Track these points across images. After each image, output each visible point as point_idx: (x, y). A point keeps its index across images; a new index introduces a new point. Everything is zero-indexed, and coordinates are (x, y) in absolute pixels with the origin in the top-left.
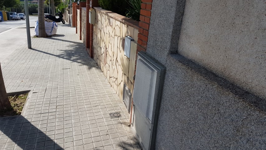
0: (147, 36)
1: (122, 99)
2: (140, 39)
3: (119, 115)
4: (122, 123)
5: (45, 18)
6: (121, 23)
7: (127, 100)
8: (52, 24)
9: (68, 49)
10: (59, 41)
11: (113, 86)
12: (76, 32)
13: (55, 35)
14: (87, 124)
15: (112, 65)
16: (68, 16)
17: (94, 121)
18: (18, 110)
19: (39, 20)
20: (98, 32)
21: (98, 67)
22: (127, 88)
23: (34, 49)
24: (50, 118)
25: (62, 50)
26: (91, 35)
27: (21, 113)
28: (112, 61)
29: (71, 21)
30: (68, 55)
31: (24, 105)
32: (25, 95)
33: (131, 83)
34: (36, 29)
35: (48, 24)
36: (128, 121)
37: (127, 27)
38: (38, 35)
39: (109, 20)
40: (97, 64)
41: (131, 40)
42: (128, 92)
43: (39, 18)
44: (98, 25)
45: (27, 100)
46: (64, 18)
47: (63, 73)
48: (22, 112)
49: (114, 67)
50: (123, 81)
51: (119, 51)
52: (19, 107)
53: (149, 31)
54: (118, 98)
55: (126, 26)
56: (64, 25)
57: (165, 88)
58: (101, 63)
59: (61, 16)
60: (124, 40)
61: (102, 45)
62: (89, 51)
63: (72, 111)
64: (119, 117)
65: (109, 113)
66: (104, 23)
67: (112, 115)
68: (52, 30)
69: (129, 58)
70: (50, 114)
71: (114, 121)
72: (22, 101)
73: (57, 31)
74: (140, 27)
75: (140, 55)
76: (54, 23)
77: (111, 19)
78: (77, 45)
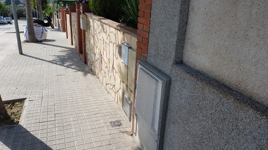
0: (147, 44)
1: (122, 107)
2: (139, 48)
3: (119, 123)
4: (123, 132)
5: (34, 23)
6: (116, 30)
7: (128, 108)
8: (42, 29)
9: (60, 55)
10: (50, 46)
11: (110, 93)
12: (66, 37)
13: (46, 40)
14: (88, 133)
15: (109, 71)
16: (56, 20)
17: (95, 131)
18: (15, 119)
19: (28, 25)
20: (91, 38)
21: (93, 73)
22: (126, 96)
23: (25, 55)
24: (49, 127)
25: (54, 56)
26: (83, 41)
27: (19, 122)
28: (108, 67)
29: (60, 26)
30: (61, 61)
31: (21, 114)
32: (21, 103)
33: (131, 91)
34: (25, 34)
35: (38, 29)
36: (130, 129)
37: (124, 34)
38: (28, 40)
39: (102, 26)
40: (91, 69)
41: (129, 48)
42: (128, 100)
43: (28, 23)
44: (91, 31)
45: (24, 108)
46: (52, 22)
47: (58, 79)
48: (20, 120)
49: (111, 74)
50: (121, 88)
51: (115, 58)
52: (16, 115)
53: (149, 39)
54: (117, 105)
55: (122, 33)
56: (54, 30)
57: (171, 98)
58: (96, 69)
59: (50, 21)
60: (120, 47)
61: (97, 51)
62: (82, 56)
63: (71, 119)
64: (120, 125)
65: (109, 121)
66: (98, 29)
67: (112, 123)
68: (42, 35)
69: (127, 65)
70: (49, 123)
71: (115, 130)
72: (19, 109)
73: (47, 37)
74: (139, 35)
75: (141, 64)
76: (44, 28)
77: (105, 26)
78: (70, 51)
